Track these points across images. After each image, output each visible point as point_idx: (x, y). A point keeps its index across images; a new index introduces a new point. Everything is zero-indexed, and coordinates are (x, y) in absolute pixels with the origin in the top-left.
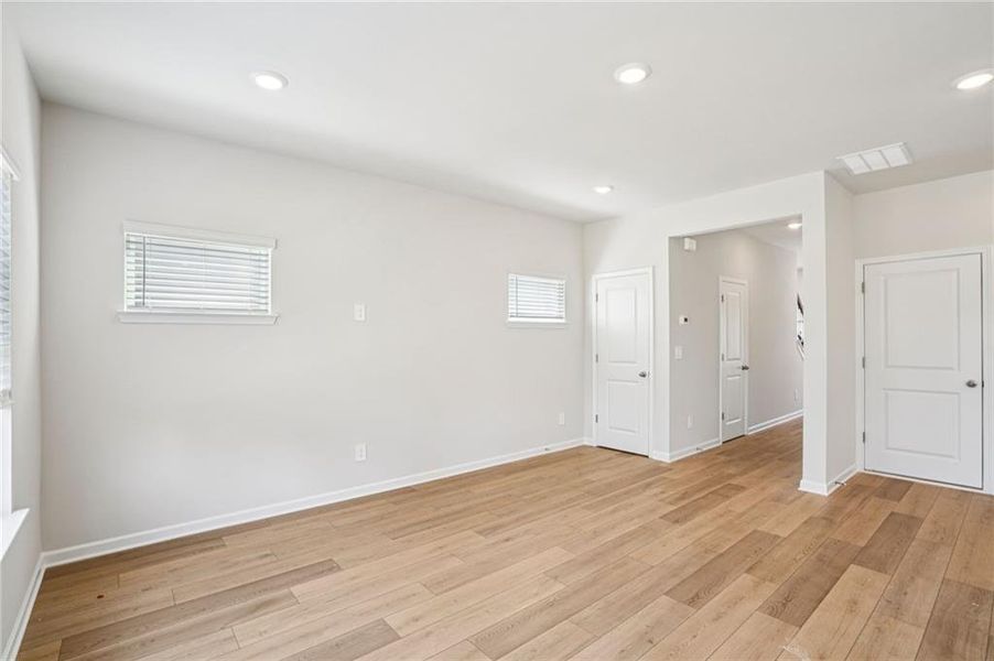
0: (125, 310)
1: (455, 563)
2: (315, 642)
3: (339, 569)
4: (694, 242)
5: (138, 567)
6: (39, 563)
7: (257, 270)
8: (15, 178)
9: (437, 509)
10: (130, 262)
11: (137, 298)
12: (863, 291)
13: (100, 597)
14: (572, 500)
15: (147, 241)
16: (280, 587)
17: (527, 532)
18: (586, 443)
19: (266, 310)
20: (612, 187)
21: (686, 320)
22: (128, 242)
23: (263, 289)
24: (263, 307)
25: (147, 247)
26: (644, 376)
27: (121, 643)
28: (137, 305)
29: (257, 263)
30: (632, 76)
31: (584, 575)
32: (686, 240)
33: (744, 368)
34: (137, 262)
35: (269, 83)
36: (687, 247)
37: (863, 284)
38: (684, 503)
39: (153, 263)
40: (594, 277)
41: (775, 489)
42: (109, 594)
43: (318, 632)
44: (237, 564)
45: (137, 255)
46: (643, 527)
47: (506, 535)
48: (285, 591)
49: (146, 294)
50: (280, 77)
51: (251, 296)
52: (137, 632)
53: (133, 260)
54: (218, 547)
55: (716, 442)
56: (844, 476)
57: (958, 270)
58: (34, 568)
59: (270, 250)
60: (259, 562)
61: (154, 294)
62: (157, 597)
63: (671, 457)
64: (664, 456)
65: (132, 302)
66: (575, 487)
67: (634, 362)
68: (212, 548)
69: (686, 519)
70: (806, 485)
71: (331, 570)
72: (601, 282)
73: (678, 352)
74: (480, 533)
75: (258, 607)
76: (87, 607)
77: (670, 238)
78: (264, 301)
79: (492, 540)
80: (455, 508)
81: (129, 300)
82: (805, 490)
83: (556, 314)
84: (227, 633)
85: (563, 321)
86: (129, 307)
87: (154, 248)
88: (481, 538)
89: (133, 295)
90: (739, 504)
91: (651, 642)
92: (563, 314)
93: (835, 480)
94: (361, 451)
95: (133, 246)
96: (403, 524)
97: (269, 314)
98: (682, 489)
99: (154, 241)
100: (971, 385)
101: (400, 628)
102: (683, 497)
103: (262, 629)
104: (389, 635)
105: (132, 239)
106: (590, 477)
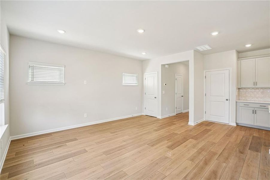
0: (29, 82)
1: (104, 139)
2: (70, 153)
3: (77, 140)
4: (168, 66)
5: (32, 140)
6: (9, 139)
7: (60, 72)
8: (5, 54)
9: (103, 128)
10: (30, 71)
11: (32, 79)
12: (206, 78)
13: (24, 145)
14: (135, 126)
15: (34, 66)
16: (63, 143)
17: (121, 133)
18: (143, 114)
19: (62, 82)
20: (146, 53)
21: (166, 84)
22: (30, 66)
23: (62, 77)
24: (62, 81)
25: (34, 67)
26: (155, 98)
27: (29, 153)
28: (32, 81)
29: (60, 71)
30: (141, 31)
31: (131, 141)
32: (166, 65)
33: (182, 96)
34: (32, 71)
35: (62, 32)
36: (166, 67)
37: (205, 76)
38: (160, 127)
39: (35, 71)
40: (145, 74)
41: (182, 124)
42: (25, 145)
43: (71, 151)
44: (55, 139)
45: (32, 69)
46: (149, 132)
47: (117, 133)
48: (65, 144)
49: (34, 78)
50: (64, 31)
51: (59, 79)
52: (32, 151)
53: (31, 70)
54: (51, 136)
55: (174, 114)
56: (200, 121)
57: (225, 73)
58: (8, 140)
59: (63, 68)
60: (60, 139)
61: (36, 78)
62: (36, 145)
63: (161, 117)
64: (160, 117)
65: (31, 80)
66: (136, 124)
67: (153, 95)
68: (49, 136)
69: (159, 130)
70: (190, 123)
71: (76, 140)
72: (147, 75)
73: (164, 92)
74: (111, 133)
75: (58, 147)
76: (21, 147)
77: (162, 65)
78: (62, 80)
79: (113, 134)
80: (107, 128)
81: (30, 80)
82: (189, 124)
83: (136, 83)
84: (51, 151)
85: (137, 84)
86: (30, 81)
87: (36, 67)
88: (111, 134)
89: (31, 78)
90: (173, 127)
91: (140, 152)
92: (137, 83)
93: (197, 122)
94: (85, 115)
95: (31, 67)
96: (94, 131)
97: (63, 83)
98: (161, 124)
99: (36, 66)
100: (227, 100)
101: (88, 150)
102: (161, 126)
103: (59, 151)
104: (85, 151)
105: (31, 66)
106: (140, 122)
